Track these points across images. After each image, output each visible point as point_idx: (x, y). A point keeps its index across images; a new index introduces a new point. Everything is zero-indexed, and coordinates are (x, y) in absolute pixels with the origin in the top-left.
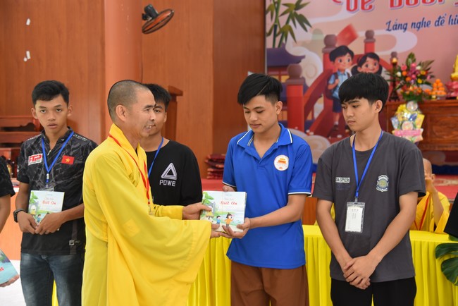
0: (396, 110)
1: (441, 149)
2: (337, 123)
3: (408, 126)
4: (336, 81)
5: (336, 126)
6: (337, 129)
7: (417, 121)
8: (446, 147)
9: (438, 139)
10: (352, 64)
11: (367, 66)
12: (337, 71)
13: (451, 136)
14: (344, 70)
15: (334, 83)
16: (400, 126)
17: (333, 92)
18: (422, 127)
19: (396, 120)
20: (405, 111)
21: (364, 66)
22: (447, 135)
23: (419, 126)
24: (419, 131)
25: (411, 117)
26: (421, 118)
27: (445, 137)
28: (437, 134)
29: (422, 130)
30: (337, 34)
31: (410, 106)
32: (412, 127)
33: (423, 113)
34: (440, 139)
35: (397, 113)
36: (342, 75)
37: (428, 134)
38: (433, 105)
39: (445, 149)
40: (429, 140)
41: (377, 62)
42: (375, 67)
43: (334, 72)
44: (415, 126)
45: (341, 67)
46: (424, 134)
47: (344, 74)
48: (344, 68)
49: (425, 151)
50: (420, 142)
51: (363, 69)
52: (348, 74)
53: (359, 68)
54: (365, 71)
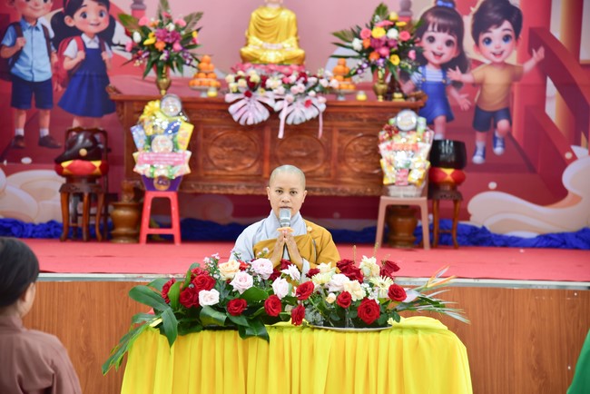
0: (141, 112)
1: (222, 192)
2: (21, 132)
3: (162, 144)
4: (19, 39)
5: (19, 137)
6: (22, 144)
7: (179, 136)
8: (232, 187)
9: (217, 172)
10: (53, 9)
11: (84, 15)
12: (20, 19)
13: (241, 167)
14: (36, 20)
15: (14, 44)
16: (150, 140)
17: (13, 65)
18: (189, 149)
19: (142, 133)
20: (159, 114)
21: (77, 15)
22: (234, 166)
23: (183, 148)
24: (184, 155)
25: (169, 128)
26: (187, 129)
27: (230, 169)
28: (216, 162)
29: (189, 154)
31: (167, 105)
32: (169, 145)
33: (191, 122)
34: (223, 173)
35: (142, 117)
36: (30, 28)
37: (201, 161)
38: (209, 106)
39: (230, 191)
40: (202, 174)
41: (104, 8)
42: (101, 19)
43: (12, 21)
44: (175, 146)
45: (28, 11)
46: (193, 163)
47: (37, 29)
48: (36, 14)
49: (196, 194)
50: (185, 177)
51: (75, 21)
52: (45, 29)
53: (67, 19)
54: (80, 27)
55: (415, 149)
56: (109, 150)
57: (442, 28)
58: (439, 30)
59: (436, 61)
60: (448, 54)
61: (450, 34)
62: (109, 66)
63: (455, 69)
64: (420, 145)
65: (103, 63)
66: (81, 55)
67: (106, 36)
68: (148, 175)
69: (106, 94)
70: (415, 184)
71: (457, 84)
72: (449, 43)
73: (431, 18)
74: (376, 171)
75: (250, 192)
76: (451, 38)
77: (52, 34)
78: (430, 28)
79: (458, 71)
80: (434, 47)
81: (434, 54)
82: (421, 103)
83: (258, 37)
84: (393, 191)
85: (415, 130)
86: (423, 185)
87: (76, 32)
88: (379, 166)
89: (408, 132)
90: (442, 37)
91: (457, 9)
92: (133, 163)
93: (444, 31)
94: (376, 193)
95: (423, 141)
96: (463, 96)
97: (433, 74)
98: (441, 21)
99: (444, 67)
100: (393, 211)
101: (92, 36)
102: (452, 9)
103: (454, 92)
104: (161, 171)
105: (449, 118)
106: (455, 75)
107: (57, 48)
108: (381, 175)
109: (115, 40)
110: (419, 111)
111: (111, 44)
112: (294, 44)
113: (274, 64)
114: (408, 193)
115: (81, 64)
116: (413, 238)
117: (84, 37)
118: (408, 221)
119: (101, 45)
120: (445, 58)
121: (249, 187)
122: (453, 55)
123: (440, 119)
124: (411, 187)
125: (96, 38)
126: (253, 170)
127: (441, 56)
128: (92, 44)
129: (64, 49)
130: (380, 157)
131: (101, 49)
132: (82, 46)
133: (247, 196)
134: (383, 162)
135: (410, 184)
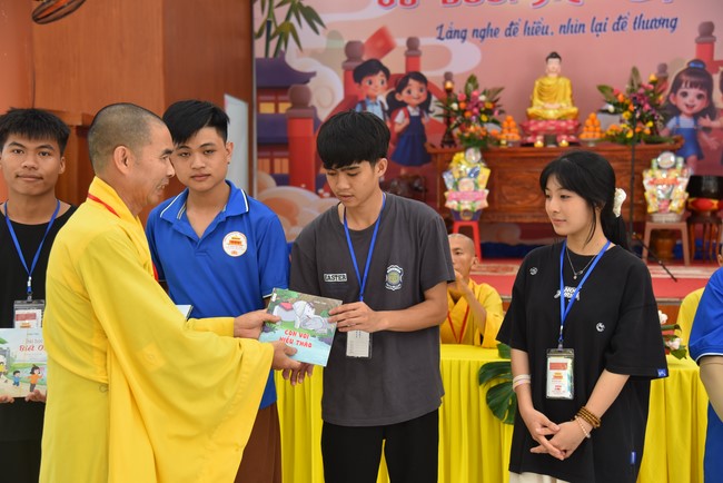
0: (450, 161)
1: (513, 220)
3: (467, 185)
7: (480, 178)
8: (520, 217)
9: (509, 206)
10: (388, 88)
11: (409, 92)
12: (365, 98)
13: (527, 201)
14: (375, 97)
16: (456, 185)
18: (487, 188)
19: (451, 177)
20: (463, 162)
21: (405, 92)
22: (522, 200)
23: (482, 187)
24: (483, 193)
25: (471, 172)
26: (485, 173)
27: (519, 203)
28: (508, 198)
29: (487, 192)
30: (364, 41)
31: (470, 155)
32: (472, 185)
33: (488, 167)
34: (514, 206)
35: (451, 165)
36: (372, 104)
37: (496, 197)
38: (502, 155)
39: (519, 220)
40: (497, 207)
41: (423, 86)
42: (421, 94)
43: (360, 99)
44: (476, 185)
45: (370, 92)
46: (490, 199)
47: (376, 104)
48: (375, 94)
49: (492, 223)
50: (484, 211)
51: (403, 96)
52: (382, 104)
53: (397, 95)
54: (406, 101)
55: (675, 183)
56: (426, 191)
57: (693, 85)
58: (691, 86)
59: (688, 112)
60: (699, 105)
61: (701, 89)
62: (427, 128)
63: (705, 117)
64: (679, 179)
65: (422, 126)
66: (407, 121)
67: (424, 106)
68: (456, 208)
69: (424, 149)
70: (675, 212)
71: (707, 129)
72: (700, 96)
73: (684, 77)
74: (641, 202)
75: (536, 220)
76: (701, 92)
77: (386, 107)
78: (683, 85)
79: (708, 119)
80: (687, 100)
81: (687, 106)
82: (678, 145)
83: (541, 100)
84: (657, 218)
85: (674, 167)
86: (682, 213)
87: (403, 105)
88: (643, 198)
89: (668, 169)
90: (693, 92)
91: (707, 69)
92: (444, 200)
93: (696, 87)
94: (640, 219)
95: (682, 176)
96: (713, 139)
97: (686, 122)
98: (693, 79)
99: (696, 116)
100: (656, 234)
101: (414, 106)
102: (703, 69)
103: (704, 136)
104: (466, 205)
105: (700, 157)
106: (705, 122)
107: (390, 116)
108: (645, 205)
109: (431, 108)
110: (677, 152)
111: (428, 112)
112: (570, 103)
113: (553, 120)
114: (670, 219)
115: (407, 128)
116: (672, 255)
117: (410, 108)
118: (668, 242)
119: (421, 113)
120: (696, 109)
121: (534, 217)
122: (704, 106)
123: (692, 158)
124: (672, 215)
125: (418, 108)
126: (537, 203)
127: (692, 107)
128: (415, 113)
129: (395, 117)
130: (644, 190)
131: (421, 116)
132: (408, 114)
133: (533, 224)
134: (647, 195)
135: (671, 211)
